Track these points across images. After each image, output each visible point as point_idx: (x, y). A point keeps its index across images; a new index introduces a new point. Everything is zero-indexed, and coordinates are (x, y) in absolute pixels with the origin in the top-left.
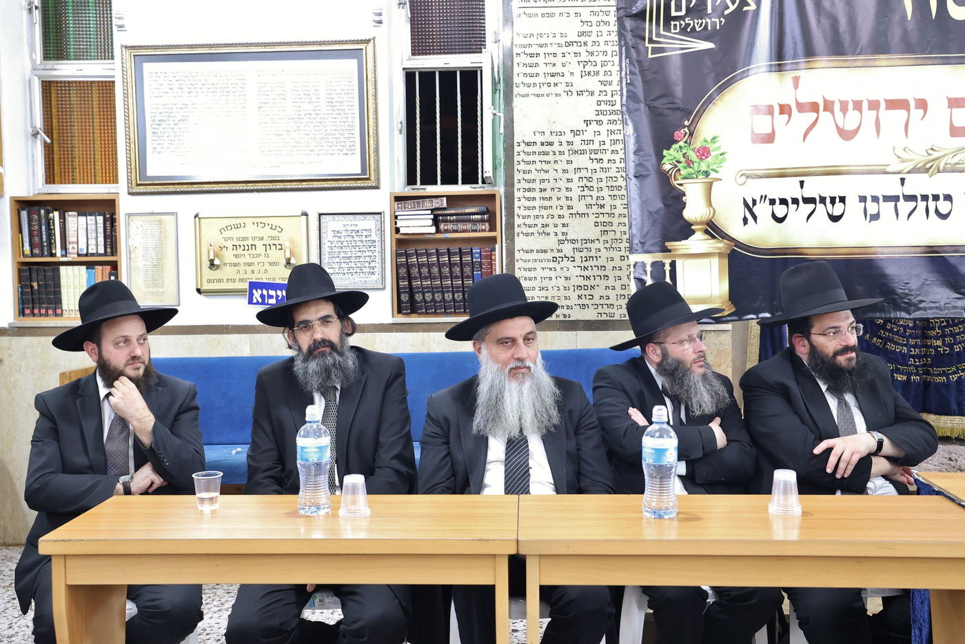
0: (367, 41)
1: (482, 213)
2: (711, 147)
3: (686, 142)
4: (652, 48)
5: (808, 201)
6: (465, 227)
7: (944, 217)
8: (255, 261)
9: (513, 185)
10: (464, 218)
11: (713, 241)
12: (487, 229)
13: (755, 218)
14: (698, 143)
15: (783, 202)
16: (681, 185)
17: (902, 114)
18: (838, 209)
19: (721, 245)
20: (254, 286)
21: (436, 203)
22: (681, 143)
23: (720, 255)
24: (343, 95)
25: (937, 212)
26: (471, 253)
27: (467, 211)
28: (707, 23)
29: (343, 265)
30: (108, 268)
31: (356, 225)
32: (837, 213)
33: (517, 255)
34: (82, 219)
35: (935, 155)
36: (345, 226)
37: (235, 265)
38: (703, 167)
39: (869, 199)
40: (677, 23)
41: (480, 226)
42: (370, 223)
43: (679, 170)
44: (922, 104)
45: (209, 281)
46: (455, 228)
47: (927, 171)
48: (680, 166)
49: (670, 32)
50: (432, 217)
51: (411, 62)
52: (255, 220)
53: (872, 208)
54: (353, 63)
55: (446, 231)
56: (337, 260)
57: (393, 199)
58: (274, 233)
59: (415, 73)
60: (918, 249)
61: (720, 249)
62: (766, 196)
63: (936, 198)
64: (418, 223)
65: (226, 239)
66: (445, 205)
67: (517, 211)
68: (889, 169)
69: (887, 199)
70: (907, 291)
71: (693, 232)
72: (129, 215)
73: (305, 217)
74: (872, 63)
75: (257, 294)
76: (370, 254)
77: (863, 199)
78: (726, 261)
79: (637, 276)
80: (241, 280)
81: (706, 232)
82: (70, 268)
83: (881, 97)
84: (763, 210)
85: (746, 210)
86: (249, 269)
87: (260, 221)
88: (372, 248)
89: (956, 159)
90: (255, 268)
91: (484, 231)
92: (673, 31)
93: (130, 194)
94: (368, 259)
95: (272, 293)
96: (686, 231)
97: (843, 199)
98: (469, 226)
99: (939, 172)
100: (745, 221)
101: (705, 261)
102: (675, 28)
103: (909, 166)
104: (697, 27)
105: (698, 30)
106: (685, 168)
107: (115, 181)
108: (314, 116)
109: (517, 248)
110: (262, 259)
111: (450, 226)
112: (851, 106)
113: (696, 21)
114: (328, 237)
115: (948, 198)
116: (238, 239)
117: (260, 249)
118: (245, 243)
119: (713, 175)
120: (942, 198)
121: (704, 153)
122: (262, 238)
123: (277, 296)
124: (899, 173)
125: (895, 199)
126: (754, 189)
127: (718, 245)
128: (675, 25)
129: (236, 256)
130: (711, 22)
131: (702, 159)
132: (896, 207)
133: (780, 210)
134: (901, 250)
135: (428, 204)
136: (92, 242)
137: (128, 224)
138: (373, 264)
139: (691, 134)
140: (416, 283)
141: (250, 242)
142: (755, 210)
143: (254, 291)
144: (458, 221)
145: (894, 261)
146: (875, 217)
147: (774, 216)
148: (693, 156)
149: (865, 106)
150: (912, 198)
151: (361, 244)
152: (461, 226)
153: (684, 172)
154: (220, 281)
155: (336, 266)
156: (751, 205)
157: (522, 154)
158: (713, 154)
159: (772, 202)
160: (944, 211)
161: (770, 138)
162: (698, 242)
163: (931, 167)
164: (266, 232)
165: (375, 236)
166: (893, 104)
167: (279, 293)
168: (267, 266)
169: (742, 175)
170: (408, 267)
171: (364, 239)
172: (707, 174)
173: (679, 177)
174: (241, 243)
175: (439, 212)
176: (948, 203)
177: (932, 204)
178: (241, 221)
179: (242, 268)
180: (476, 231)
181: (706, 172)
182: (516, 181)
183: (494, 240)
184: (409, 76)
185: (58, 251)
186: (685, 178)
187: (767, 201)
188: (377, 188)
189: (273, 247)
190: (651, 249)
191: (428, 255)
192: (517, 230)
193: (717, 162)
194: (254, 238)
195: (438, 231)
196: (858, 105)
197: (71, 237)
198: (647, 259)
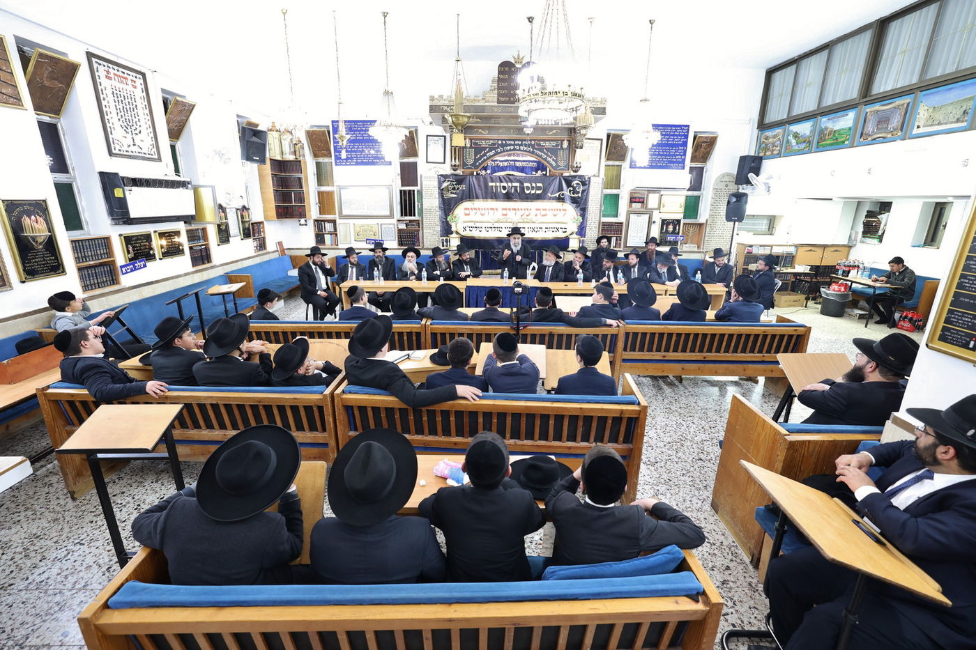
4: (445, 196)
5: (476, 227)
7: (501, 231)
11: (457, 235)
14: (454, 215)
15: (472, 227)
16: (452, 224)
17: (493, 211)
19: (459, 236)
22: (451, 215)
23: (459, 238)
28: (456, 191)
32: (480, 230)
37: (363, 235)
38: (455, 220)
44: (497, 209)
45: (357, 238)
53: (487, 229)
59: (402, 190)
62: (468, 226)
68: (489, 222)
69: (489, 228)
71: (454, 233)
74: (487, 201)
77: (486, 227)
81: (456, 233)
83: (489, 208)
84: (468, 229)
85: (464, 229)
87: (368, 225)
96: (452, 233)
97: (482, 227)
100: (464, 231)
101: (456, 239)
102: (450, 192)
105: (454, 193)
106: (451, 220)
112: (484, 209)
113: (454, 191)
118: (365, 230)
119: (457, 222)
121: (455, 217)
124: (492, 223)
126: (465, 225)
133: (471, 229)
139: (452, 213)
142: (466, 229)
146: (487, 231)
148: (453, 218)
149: (486, 209)
154: (359, 238)
158: (457, 217)
159: (470, 227)
161: (469, 214)
162: (454, 235)
166: (491, 209)
169: (463, 222)
172: (455, 222)
176: (502, 229)
183: (419, 230)
186: (452, 222)
188: (394, 218)
190: (445, 236)
193: (458, 219)
198: (444, 238)
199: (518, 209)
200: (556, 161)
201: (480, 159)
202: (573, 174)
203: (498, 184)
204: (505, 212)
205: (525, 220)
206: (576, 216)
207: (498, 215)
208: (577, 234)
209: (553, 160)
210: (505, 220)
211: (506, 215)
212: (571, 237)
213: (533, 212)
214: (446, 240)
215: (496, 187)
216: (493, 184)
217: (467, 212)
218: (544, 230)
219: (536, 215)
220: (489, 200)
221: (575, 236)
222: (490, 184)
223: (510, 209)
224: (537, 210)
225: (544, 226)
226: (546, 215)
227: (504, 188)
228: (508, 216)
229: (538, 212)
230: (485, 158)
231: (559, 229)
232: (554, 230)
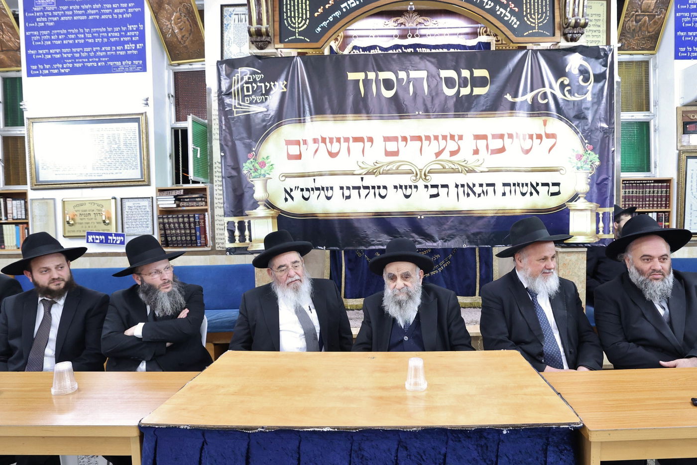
0: (142, 114)
1: (201, 197)
2: (266, 161)
3: (254, 159)
4: (236, 111)
5: (318, 189)
6: (192, 204)
7: (383, 197)
8: (90, 221)
9: (213, 183)
10: (193, 200)
11: (268, 210)
12: (204, 205)
13: (292, 198)
14: (260, 160)
15: (308, 190)
16: (252, 181)
17: (361, 144)
18: (329, 194)
19: (273, 212)
20: (89, 234)
21: (178, 193)
22: (252, 160)
23: (273, 217)
24: (132, 140)
25: (380, 195)
26: (194, 217)
27: (194, 196)
28: (263, 98)
29: (133, 223)
30: (25, 225)
31: (139, 204)
32: (329, 195)
33: (216, 218)
34: (14, 202)
35: (378, 165)
36: (134, 204)
37: (81, 223)
38: (263, 172)
39: (345, 188)
40: (248, 98)
41: (200, 203)
42: (146, 203)
43: (251, 173)
44: (371, 140)
45: (69, 231)
46: (188, 205)
47: (374, 174)
48: (251, 171)
49: (245, 102)
50: (174, 199)
51: (175, 125)
52: (90, 202)
53: (347, 193)
54: (136, 124)
55: (183, 206)
56: (131, 221)
57: (157, 191)
58: (99, 208)
59: (178, 130)
60: (371, 214)
61: (272, 214)
62: (298, 187)
63: (379, 187)
64: (169, 202)
65: (76, 211)
66: (182, 194)
67: (215, 196)
68: (355, 173)
69: (354, 188)
70: (365, 236)
71: (259, 205)
72: (32, 200)
73: (114, 200)
74: (344, 119)
75: (90, 238)
76: (146, 218)
77: (342, 188)
78: (276, 220)
79: (230, 228)
80: (84, 231)
81: (265, 205)
82: (7, 226)
83: (350, 135)
84: (297, 194)
85: (287, 194)
86: (87, 225)
87: (92, 202)
88: (147, 215)
89: (388, 168)
90: (90, 225)
91: (202, 206)
92: (246, 102)
93: (32, 189)
94: (145, 220)
95: (97, 237)
96: (255, 205)
97: (332, 188)
98: (195, 203)
99: (380, 174)
100: (286, 200)
101: (265, 220)
102: (247, 101)
103: (365, 171)
104: (258, 100)
105: (259, 102)
106: (254, 172)
107: (26, 184)
108: (118, 150)
109: (215, 214)
110: (93, 221)
111: (185, 204)
112: (335, 140)
113: (257, 97)
114: (126, 210)
115: (385, 187)
116: (82, 211)
117: (93, 216)
118: (85, 213)
119: (267, 176)
120: (382, 187)
121: (263, 165)
122: (93, 210)
123: (100, 239)
124: (360, 175)
125: (359, 188)
126: (291, 183)
127: (272, 212)
128: (247, 100)
129: (81, 219)
130: (265, 98)
131: (262, 168)
132: (359, 192)
133: (306, 194)
134: (362, 214)
135: (174, 193)
136: (19, 213)
137: (32, 204)
138: (147, 223)
139: (256, 155)
140: (168, 232)
141: (88, 212)
142: (292, 194)
143: (89, 236)
144: (190, 201)
145: (358, 220)
146: (348, 197)
147: (303, 197)
148: (257, 166)
149: (342, 140)
150: (367, 188)
151: (142, 213)
152: (191, 204)
153: (253, 175)
154: (74, 231)
155: (130, 224)
156: (289, 192)
157: (217, 168)
158: (267, 165)
159: (302, 190)
160: (383, 194)
161: (299, 157)
162: (261, 211)
163: (376, 172)
164: (95, 207)
165: (149, 209)
166: (356, 140)
167: (101, 237)
168: (96, 224)
169: (282, 176)
170: (164, 224)
171: (143, 210)
172: (264, 176)
173: (251, 177)
174: (83, 213)
175: (180, 197)
176: (385, 190)
177: (377, 191)
178: (84, 202)
179: (84, 225)
180: (198, 206)
181: (264, 174)
182: (214, 181)
183: (206, 210)
184: (176, 131)
185: (3, 218)
186: (254, 178)
187: (299, 189)
188: (149, 185)
189: (99, 215)
190: (237, 214)
191: (178, 218)
192: (215, 205)
193: (270, 169)
194: (89, 210)
195: (178, 206)
196: (338, 140)
197: (9, 211)
198: (236, 220)
199: (428, 138)
200: (519, 16)
201: (324, 17)
202: (564, 44)
203: (371, 75)
204: (392, 146)
205: (448, 166)
206: (581, 150)
207: (375, 154)
208: (589, 197)
209: (512, 12)
210: (393, 167)
211: (396, 153)
212: (573, 205)
213: (467, 145)
214: (241, 224)
215: (367, 82)
216: (360, 76)
217: (294, 150)
218: (500, 189)
219: (476, 152)
220: (350, 116)
221: (581, 203)
222: (352, 76)
223: (405, 139)
224: (477, 137)
225: (498, 179)
226: (502, 150)
227: (388, 84)
228: (400, 158)
229: (482, 144)
230: (337, 14)
231: (539, 188)
232: (525, 190)
